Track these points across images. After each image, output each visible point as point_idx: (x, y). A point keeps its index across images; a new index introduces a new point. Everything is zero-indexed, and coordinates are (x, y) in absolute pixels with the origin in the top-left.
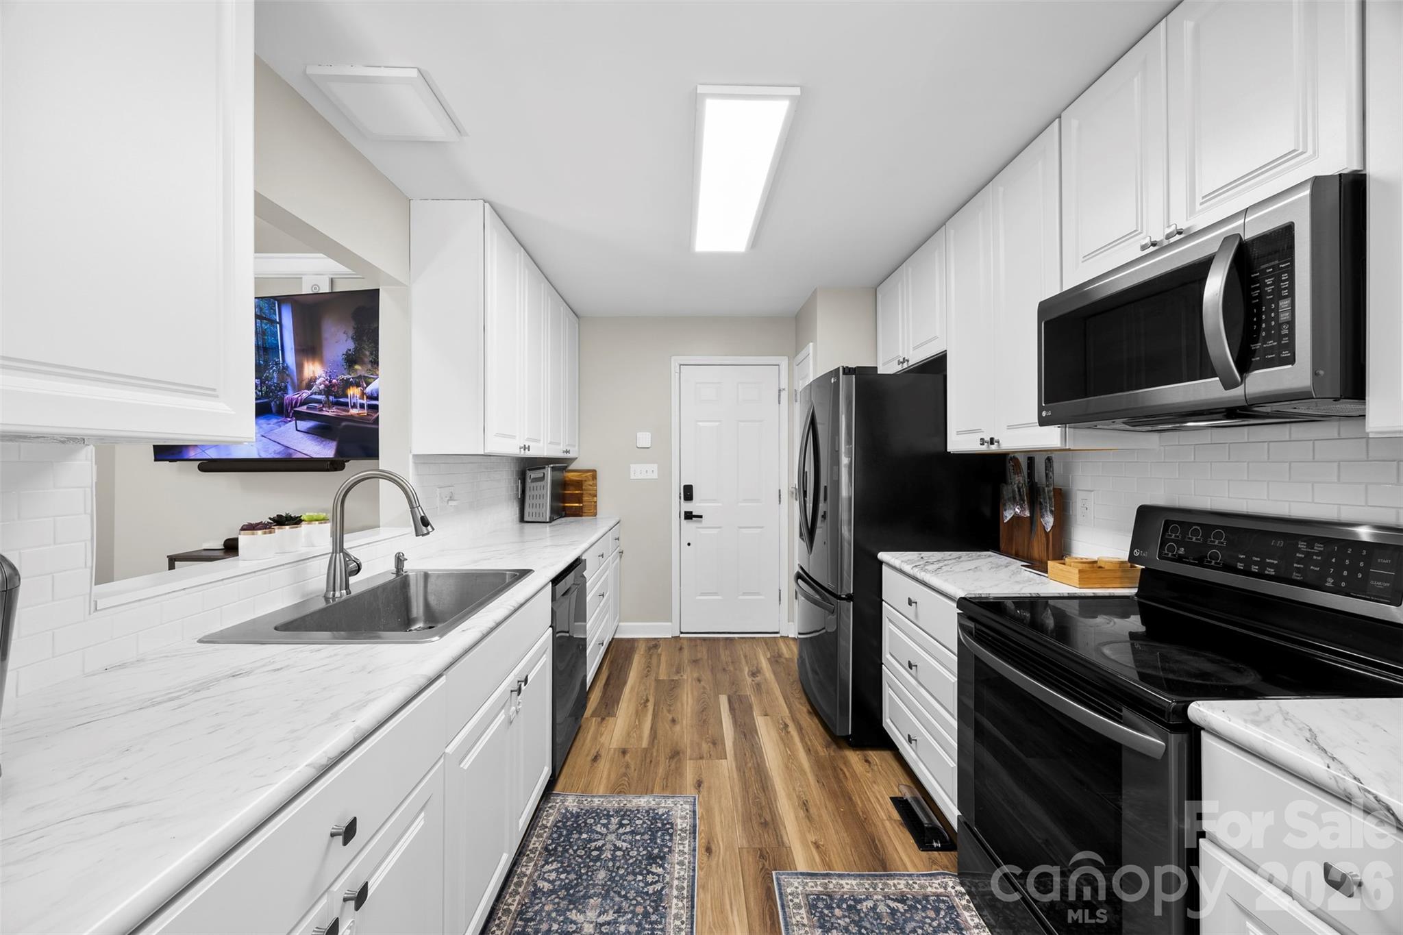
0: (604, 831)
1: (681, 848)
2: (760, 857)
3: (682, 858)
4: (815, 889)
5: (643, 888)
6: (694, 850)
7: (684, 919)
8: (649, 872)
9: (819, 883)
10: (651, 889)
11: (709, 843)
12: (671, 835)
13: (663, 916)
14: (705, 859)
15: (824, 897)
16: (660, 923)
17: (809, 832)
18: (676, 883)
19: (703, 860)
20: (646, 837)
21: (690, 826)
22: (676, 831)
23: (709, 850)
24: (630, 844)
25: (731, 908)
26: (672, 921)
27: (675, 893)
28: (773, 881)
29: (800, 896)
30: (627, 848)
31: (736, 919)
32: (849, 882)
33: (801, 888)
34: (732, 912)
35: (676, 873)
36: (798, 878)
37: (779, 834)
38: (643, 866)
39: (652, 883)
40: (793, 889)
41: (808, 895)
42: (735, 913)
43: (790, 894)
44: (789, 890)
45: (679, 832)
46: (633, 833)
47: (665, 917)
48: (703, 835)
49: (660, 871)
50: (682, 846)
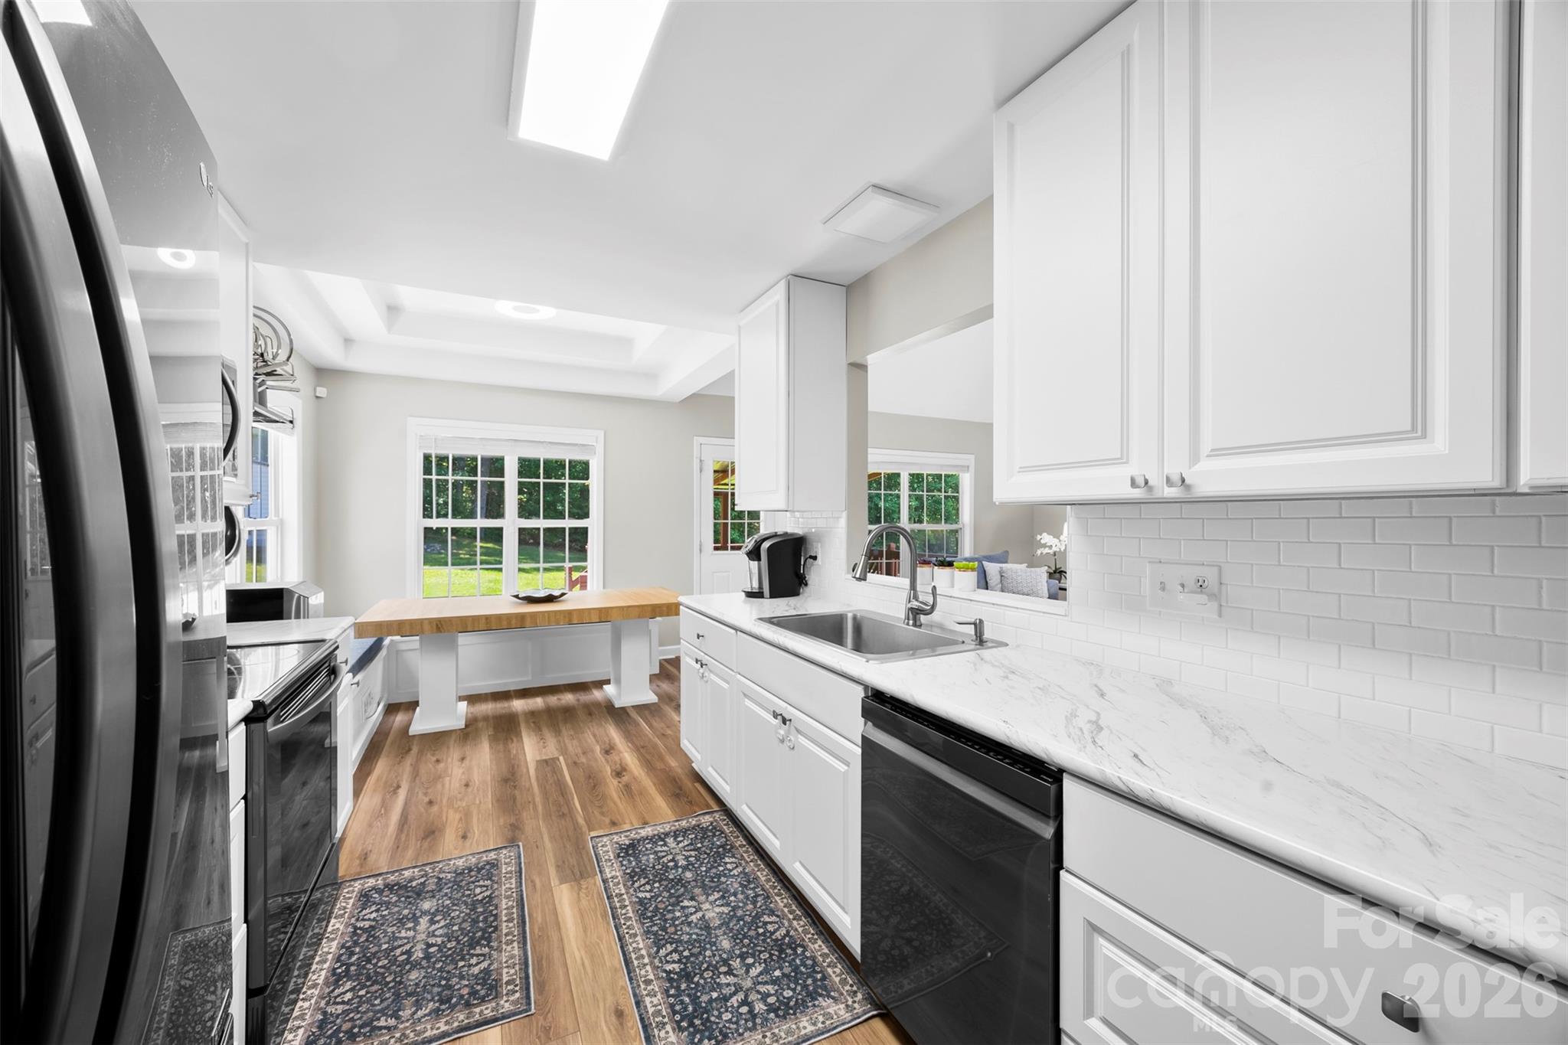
0: (762, 989)
1: (655, 1001)
2: (550, 1027)
3: (649, 988)
4: (484, 1008)
5: (677, 946)
6: (638, 1004)
7: (627, 936)
8: (679, 961)
9: (477, 1016)
10: (669, 948)
11: (621, 1024)
12: (675, 1012)
13: (647, 932)
14: (621, 1001)
15: (475, 1002)
16: (647, 927)
18: (646, 960)
19: (624, 998)
20: (705, 998)
21: (654, 1036)
22: (670, 1020)
23: (620, 1014)
24: (719, 984)
25: (583, 964)
26: (638, 931)
27: (643, 952)
28: (535, 1003)
29: (505, 992)
30: (719, 977)
31: (577, 954)
32: (435, 1032)
33: (502, 1002)
34: (582, 959)
35: (650, 971)
36: (502, 1013)
38: (689, 965)
39: (671, 953)
40: (512, 998)
41: (496, 997)
42: (579, 961)
43: (517, 991)
44: (517, 995)
45: (666, 1020)
46: (726, 999)
47: (645, 932)
48: (632, 1032)
49: (669, 967)
50: (655, 1003)
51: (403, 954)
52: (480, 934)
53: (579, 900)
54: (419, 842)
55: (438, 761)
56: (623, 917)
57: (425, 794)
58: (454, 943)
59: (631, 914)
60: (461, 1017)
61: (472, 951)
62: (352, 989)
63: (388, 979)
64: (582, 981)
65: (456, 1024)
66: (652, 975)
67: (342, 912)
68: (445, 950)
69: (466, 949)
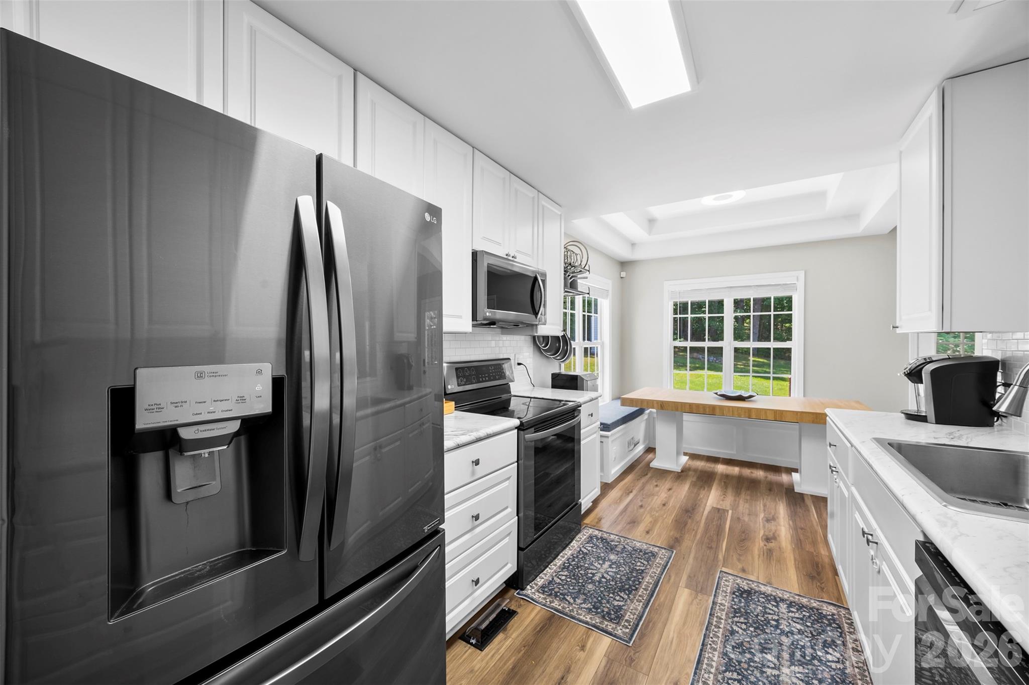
2: (634, 660)
4: (609, 624)
5: (742, 679)
7: (709, 646)
9: (604, 626)
10: (735, 676)
13: (725, 654)
14: (682, 680)
15: (607, 618)
16: (727, 651)
17: (579, 660)
18: (713, 670)
19: (685, 681)
25: (672, 642)
26: (718, 648)
27: (714, 664)
28: (634, 641)
29: (622, 624)
31: (672, 633)
32: (584, 618)
33: (618, 628)
34: (673, 638)
36: (616, 633)
37: (606, 669)
39: (734, 679)
40: (624, 630)
41: (617, 623)
42: (671, 636)
43: (628, 628)
44: (627, 630)
47: (723, 652)
51: (591, 573)
52: (627, 586)
53: (691, 603)
54: (625, 524)
55: (657, 486)
56: (713, 633)
57: (641, 501)
58: (614, 583)
59: (720, 635)
60: (598, 621)
61: (619, 593)
62: (566, 576)
63: (580, 581)
64: (665, 650)
65: (594, 622)
66: (712, 682)
67: (579, 540)
68: (608, 584)
69: (617, 589)
